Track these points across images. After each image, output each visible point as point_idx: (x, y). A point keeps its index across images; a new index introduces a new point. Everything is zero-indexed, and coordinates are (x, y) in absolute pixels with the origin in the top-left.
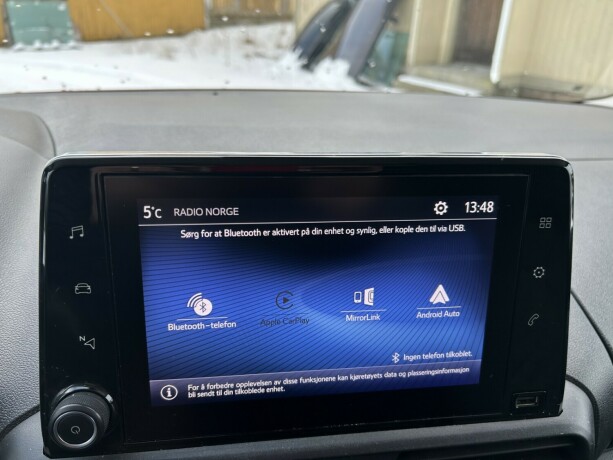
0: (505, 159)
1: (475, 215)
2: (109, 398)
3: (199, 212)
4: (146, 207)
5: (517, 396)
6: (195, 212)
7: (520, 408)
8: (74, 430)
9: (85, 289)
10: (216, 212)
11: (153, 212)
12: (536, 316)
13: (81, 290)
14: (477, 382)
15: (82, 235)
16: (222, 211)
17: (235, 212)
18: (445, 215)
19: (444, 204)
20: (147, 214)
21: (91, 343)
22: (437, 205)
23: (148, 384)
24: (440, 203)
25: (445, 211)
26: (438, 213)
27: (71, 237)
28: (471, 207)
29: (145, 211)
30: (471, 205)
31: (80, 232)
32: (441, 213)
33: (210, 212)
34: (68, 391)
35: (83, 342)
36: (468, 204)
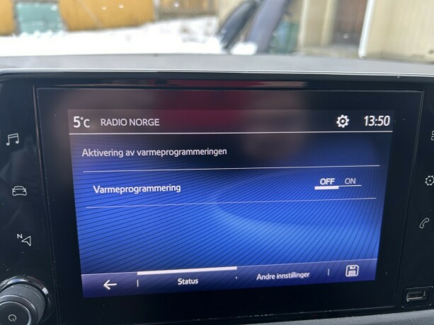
0: (401, 77)
1: (374, 128)
2: (45, 291)
3: (124, 122)
4: (75, 117)
5: (407, 291)
6: (119, 122)
7: (410, 301)
8: (11, 318)
9: (21, 192)
10: (139, 122)
11: (82, 122)
12: (427, 220)
13: (17, 192)
14: (374, 279)
15: (17, 142)
16: (144, 122)
17: (156, 122)
18: (346, 128)
19: (346, 117)
20: (77, 124)
21: (28, 240)
22: (339, 118)
23: (81, 277)
24: (342, 116)
25: (346, 124)
26: (340, 125)
27: (8, 144)
28: (370, 120)
29: (75, 121)
30: (370, 119)
31: (16, 139)
32: (343, 126)
33: (134, 122)
34: (9, 283)
35: (20, 239)
36: (366, 118)
